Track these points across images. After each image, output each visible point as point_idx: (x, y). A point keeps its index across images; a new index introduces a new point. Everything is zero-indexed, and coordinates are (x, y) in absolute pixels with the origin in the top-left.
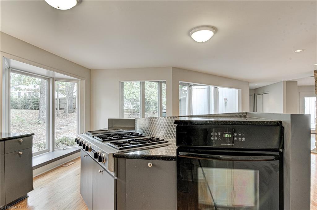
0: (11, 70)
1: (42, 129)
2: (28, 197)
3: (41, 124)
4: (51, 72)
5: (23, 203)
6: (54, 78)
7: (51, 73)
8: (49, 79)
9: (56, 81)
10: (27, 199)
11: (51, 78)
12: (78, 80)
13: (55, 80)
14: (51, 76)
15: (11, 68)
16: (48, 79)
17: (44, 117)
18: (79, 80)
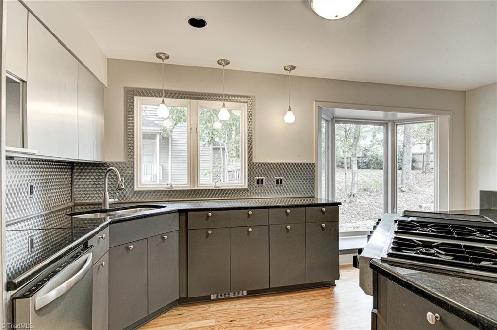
0: (336, 120)
1: (404, 200)
2: (336, 285)
3: (403, 191)
4: (390, 113)
5: (327, 291)
6: (393, 121)
7: (390, 115)
8: (387, 123)
9: (398, 126)
10: (334, 288)
11: (390, 121)
12: (436, 117)
13: (395, 124)
14: (390, 118)
15: (336, 118)
16: (385, 123)
17: (409, 181)
18: (438, 117)
